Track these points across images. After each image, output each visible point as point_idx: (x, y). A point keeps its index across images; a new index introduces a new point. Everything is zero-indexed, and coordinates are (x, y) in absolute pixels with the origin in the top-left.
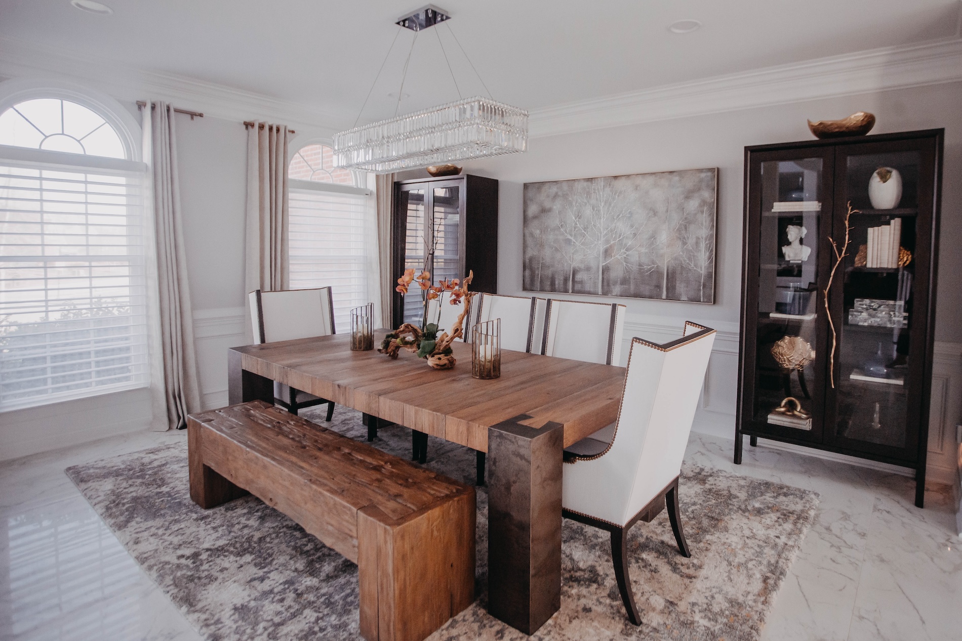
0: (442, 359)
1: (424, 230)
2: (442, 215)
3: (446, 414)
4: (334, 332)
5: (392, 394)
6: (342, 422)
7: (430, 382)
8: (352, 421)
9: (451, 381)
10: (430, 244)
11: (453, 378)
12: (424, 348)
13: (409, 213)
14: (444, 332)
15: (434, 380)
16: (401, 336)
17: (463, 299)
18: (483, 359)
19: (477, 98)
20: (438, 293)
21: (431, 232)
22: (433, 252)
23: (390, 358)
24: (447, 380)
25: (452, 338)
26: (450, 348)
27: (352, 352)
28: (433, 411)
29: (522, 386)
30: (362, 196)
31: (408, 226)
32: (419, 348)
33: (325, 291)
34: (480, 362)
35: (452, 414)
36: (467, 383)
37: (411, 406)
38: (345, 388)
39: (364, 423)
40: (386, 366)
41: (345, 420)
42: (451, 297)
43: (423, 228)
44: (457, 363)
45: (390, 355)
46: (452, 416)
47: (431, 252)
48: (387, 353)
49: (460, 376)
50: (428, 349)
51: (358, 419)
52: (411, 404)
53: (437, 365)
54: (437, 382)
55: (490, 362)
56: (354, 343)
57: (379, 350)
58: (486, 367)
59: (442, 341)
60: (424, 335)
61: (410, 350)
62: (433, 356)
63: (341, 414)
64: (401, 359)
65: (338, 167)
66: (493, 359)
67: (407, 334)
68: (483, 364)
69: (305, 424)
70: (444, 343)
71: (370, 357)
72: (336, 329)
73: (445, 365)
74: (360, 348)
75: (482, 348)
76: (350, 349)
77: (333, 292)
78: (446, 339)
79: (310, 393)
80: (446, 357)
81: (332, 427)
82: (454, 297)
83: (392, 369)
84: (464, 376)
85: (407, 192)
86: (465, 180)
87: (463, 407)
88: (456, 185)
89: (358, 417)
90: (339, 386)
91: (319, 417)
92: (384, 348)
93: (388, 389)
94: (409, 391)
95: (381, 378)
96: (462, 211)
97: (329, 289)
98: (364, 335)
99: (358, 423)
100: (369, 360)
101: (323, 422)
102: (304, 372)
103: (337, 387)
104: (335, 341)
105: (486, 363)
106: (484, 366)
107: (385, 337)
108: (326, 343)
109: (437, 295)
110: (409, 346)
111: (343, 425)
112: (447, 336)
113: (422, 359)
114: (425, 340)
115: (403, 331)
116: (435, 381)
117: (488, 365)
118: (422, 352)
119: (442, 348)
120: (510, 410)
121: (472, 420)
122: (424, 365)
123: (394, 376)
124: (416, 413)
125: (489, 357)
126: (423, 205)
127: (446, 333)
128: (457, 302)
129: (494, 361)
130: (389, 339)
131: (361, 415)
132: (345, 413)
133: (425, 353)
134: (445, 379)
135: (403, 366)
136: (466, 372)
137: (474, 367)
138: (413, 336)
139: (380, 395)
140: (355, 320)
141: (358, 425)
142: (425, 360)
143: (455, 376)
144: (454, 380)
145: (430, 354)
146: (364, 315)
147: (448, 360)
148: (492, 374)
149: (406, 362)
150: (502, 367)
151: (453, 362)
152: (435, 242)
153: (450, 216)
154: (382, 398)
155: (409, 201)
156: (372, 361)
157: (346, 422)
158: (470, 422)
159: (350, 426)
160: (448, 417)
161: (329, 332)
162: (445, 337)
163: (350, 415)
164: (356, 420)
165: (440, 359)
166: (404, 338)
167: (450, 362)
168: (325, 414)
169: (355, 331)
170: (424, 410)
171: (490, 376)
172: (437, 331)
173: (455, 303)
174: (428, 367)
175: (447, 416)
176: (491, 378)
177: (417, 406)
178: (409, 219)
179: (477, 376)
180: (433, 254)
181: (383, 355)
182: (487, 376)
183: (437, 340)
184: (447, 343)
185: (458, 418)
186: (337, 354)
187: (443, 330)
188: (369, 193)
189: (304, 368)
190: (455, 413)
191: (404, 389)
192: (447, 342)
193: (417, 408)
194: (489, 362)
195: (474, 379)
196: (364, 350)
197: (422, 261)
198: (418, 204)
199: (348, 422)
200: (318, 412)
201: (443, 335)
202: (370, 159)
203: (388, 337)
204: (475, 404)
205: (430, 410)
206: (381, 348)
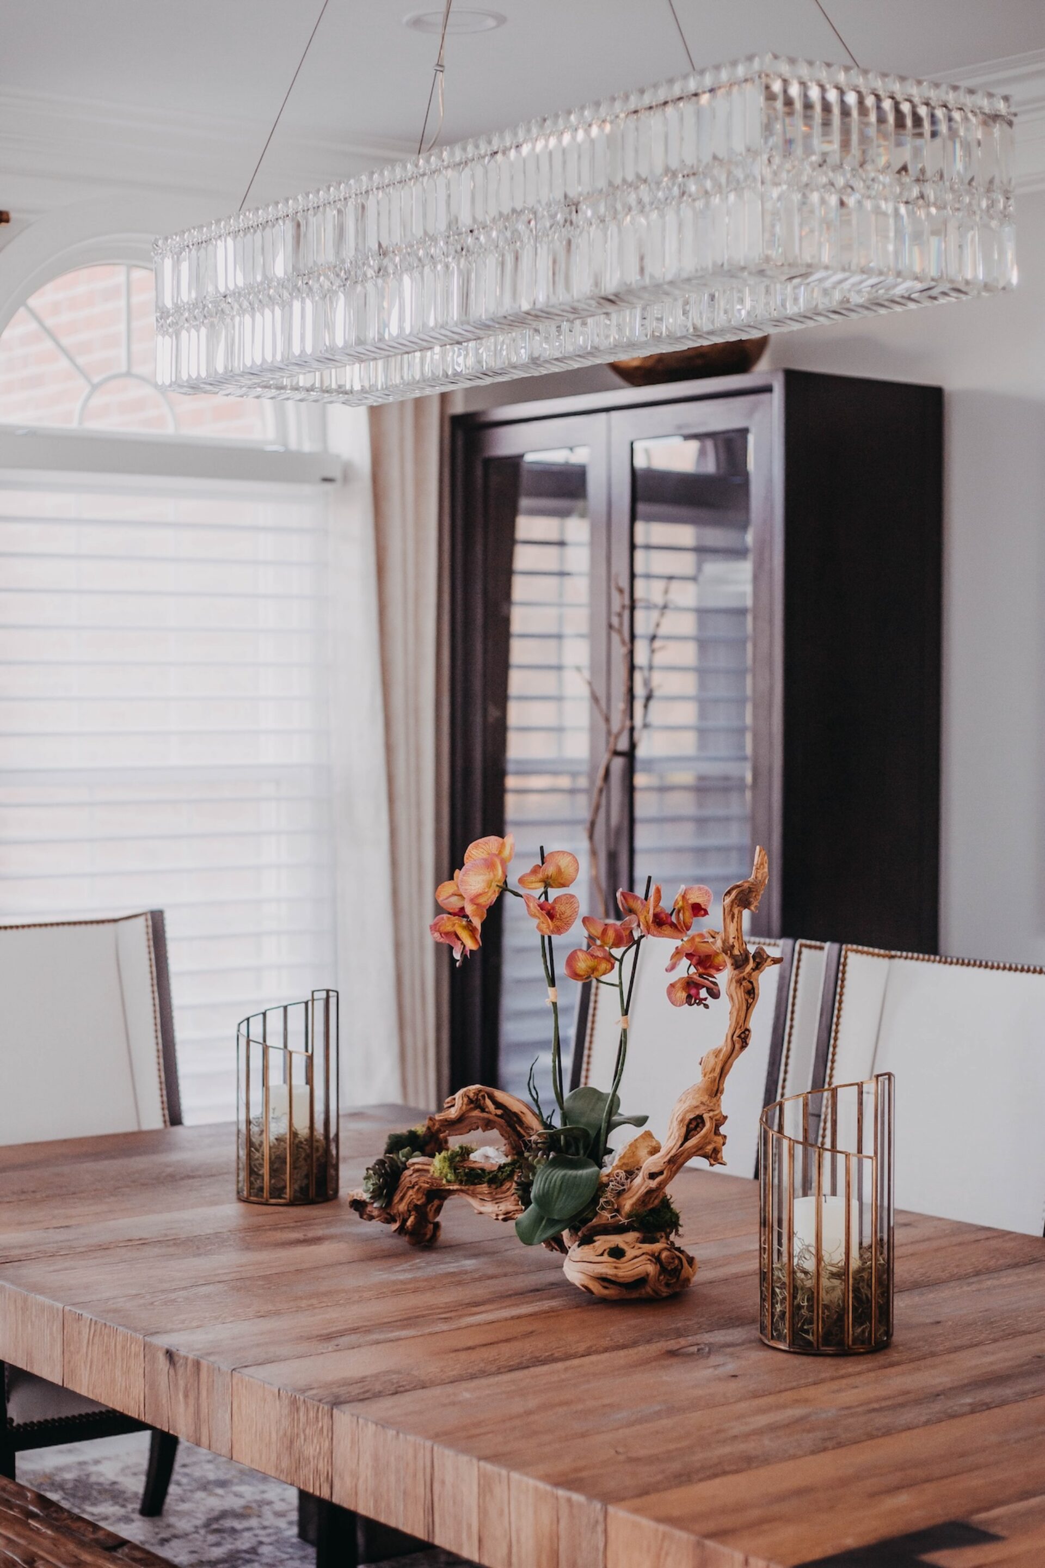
0: (630, 1253)
1: (591, 636)
2: (684, 563)
3: (608, 1498)
4: (174, 1118)
5: (387, 1403)
6: (207, 1525)
7: (568, 1357)
8: (253, 1522)
9: (657, 1358)
10: (619, 705)
11: (672, 1344)
12: (545, 1201)
13: (524, 558)
14: (641, 1130)
15: (582, 1347)
16: (455, 1142)
17: (724, 978)
18: (810, 1265)
19: (756, 65)
20: (618, 953)
21: (619, 651)
22: (633, 746)
23: (403, 1241)
24: (643, 1350)
25: (675, 1163)
26: (666, 1203)
27: (241, 1206)
28: (557, 1485)
29: (986, 1395)
30: (307, 489)
31: (520, 620)
32: (527, 1203)
33: (139, 932)
34: (792, 1273)
35: (638, 1502)
36: (731, 1367)
37: (464, 1459)
38: (197, 1364)
39: (302, 1535)
40: (380, 1275)
41: (224, 1515)
42: (672, 968)
43: (584, 629)
44: (700, 1276)
45: (401, 1230)
46: (636, 1511)
47: (623, 745)
48: (390, 1220)
49: (708, 1338)
50: (564, 1207)
51: (279, 1515)
52: (465, 1451)
53: (604, 1280)
54: (593, 1358)
55: (843, 1274)
56: (252, 1171)
57: (358, 1205)
58: (825, 1298)
59: (630, 1174)
60: (552, 1141)
61: (490, 1208)
62: (586, 1241)
63: (205, 1486)
64: (453, 1248)
65: (177, 384)
66: (855, 1263)
67: (478, 1134)
68: (809, 1283)
69: (33, 1516)
70: (640, 1184)
71: (320, 1233)
72: (188, 1101)
73: (642, 1281)
74: (277, 1192)
75: (803, 1209)
76: (233, 1195)
77: (171, 932)
78: (651, 1163)
79: (57, 1380)
80: (647, 1247)
81: (164, 1541)
82: (685, 968)
83: (398, 1290)
84: (719, 1337)
85: (514, 463)
86: (777, 398)
87: (685, 1478)
88: (735, 423)
89: (279, 1506)
90: (170, 1355)
91: (114, 1494)
92: (377, 1194)
93: (376, 1376)
94: (466, 1392)
95: (354, 1330)
96: (763, 545)
97: (157, 923)
98: (294, 1134)
99: (279, 1530)
100: (313, 1248)
101: (127, 1519)
102: (37, 1288)
103: (162, 1358)
104: (174, 1157)
105: (825, 1282)
106: (813, 1296)
107: (382, 1145)
108: (139, 1163)
109: (610, 958)
110: (484, 1188)
111: (212, 1538)
112: (655, 1150)
113: (540, 1251)
114: (554, 1164)
115: (461, 1119)
116: (587, 1353)
117: (832, 1292)
118: (538, 1220)
119: (628, 1204)
120: (903, 1499)
121: (719, 1535)
122: (551, 1277)
123: (409, 1320)
124: (485, 1487)
125: (834, 1254)
126: (583, 515)
127: (648, 1135)
128: (703, 993)
129: (860, 1270)
130: (401, 1156)
131: (292, 1495)
132: (223, 1484)
133: (552, 1223)
134: (634, 1344)
135: (457, 1280)
136: (734, 1321)
137: (767, 1296)
138: (503, 1145)
139: (336, 1402)
140: (256, 1063)
141: (279, 1543)
142: (556, 1254)
143: (679, 1334)
144: (672, 1354)
145: (574, 1230)
146: (296, 1044)
147: (656, 1258)
148: (851, 1331)
149: (469, 1264)
150: (901, 1305)
151: (677, 1271)
152: (640, 691)
153: (713, 568)
154: (343, 1418)
155: (524, 502)
156: (324, 1251)
157: (228, 1523)
158: (709, 1543)
159: (244, 1542)
160: (618, 1513)
161: (154, 1119)
162: (643, 1152)
163: (248, 1492)
164: (269, 1519)
165: (617, 1253)
166: (465, 1152)
167: (663, 1269)
168: (137, 1485)
169: (256, 1112)
170: (515, 1476)
171: (841, 1343)
172: (611, 1126)
173: (692, 999)
174: (566, 1286)
175: (611, 1509)
176: (844, 1352)
177: (494, 1458)
178: (521, 588)
179: (780, 1338)
180: (630, 755)
181: (375, 1227)
182: (827, 1342)
183: (611, 1164)
184: (653, 1184)
185: (659, 1520)
186: (176, 1215)
187: (640, 1121)
188: (336, 473)
189: (34, 1272)
190: (653, 1498)
191: (443, 1383)
192: (652, 1176)
193: (488, 1467)
194: (834, 1275)
195: (769, 1354)
196: (291, 1204)
197: (583, 782)
198: (564, 514)
199: (237, 1525)
200: (107, 1472)
201: (634, 1146)
202: (309, 350)
203: (396, 1143)
204: (747, 1462)
205: (547, 1478)
206: (366, 1197)
